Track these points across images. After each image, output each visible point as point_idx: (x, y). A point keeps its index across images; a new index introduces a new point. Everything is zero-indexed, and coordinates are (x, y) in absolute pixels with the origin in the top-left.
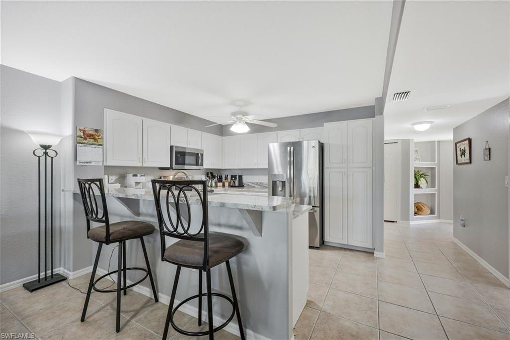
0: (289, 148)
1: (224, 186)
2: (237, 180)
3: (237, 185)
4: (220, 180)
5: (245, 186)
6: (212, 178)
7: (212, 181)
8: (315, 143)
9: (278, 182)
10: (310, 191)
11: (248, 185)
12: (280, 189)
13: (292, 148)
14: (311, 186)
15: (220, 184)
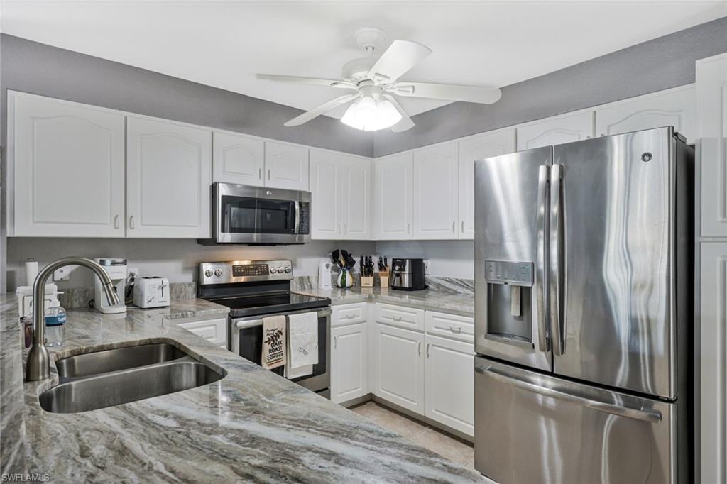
0: (542, 171)
1: (377, 284)
2: (407, 271)
3: (406, 284)
4: (367, 269)
5: (431, 286)
6: (346, 265)
7: (344, 272)
8: (656, 142)
9: (506, 289)
10: (634, 331)
11: (438, 286)
12: (514, 310)
13: (555, 170)
14: (641, 313)
15: (367, 281)
